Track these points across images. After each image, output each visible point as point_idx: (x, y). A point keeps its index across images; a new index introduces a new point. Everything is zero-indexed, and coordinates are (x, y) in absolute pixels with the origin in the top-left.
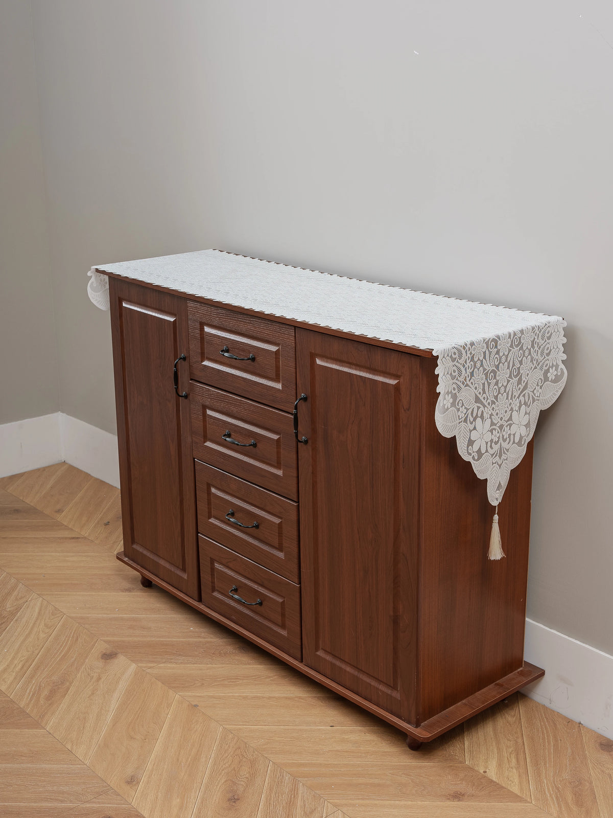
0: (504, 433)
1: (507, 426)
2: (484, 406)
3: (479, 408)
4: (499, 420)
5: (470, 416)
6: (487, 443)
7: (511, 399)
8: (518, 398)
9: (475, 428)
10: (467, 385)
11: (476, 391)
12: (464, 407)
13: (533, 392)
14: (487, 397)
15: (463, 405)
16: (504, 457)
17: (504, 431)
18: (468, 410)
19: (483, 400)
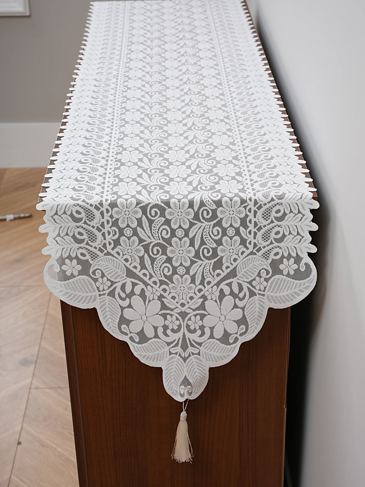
0: (190, 323)
1: (195, 316)
2: (146, 284)
3: (134, 285)
4: (179, 305)
5: (118, 290)
6: (156, 328)
7: (202, 283)
8: (218, 284)
9: (130, 306)
10: (108, 254)
11: (127, 264)
12: (105, 279)
13: (250, 283)
14: (150, 274)
15: (103, 275)
16: (190, 349)
17: (190, 319)
18: (113, 283)
19: (142, 276)
